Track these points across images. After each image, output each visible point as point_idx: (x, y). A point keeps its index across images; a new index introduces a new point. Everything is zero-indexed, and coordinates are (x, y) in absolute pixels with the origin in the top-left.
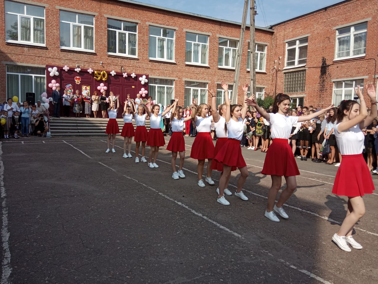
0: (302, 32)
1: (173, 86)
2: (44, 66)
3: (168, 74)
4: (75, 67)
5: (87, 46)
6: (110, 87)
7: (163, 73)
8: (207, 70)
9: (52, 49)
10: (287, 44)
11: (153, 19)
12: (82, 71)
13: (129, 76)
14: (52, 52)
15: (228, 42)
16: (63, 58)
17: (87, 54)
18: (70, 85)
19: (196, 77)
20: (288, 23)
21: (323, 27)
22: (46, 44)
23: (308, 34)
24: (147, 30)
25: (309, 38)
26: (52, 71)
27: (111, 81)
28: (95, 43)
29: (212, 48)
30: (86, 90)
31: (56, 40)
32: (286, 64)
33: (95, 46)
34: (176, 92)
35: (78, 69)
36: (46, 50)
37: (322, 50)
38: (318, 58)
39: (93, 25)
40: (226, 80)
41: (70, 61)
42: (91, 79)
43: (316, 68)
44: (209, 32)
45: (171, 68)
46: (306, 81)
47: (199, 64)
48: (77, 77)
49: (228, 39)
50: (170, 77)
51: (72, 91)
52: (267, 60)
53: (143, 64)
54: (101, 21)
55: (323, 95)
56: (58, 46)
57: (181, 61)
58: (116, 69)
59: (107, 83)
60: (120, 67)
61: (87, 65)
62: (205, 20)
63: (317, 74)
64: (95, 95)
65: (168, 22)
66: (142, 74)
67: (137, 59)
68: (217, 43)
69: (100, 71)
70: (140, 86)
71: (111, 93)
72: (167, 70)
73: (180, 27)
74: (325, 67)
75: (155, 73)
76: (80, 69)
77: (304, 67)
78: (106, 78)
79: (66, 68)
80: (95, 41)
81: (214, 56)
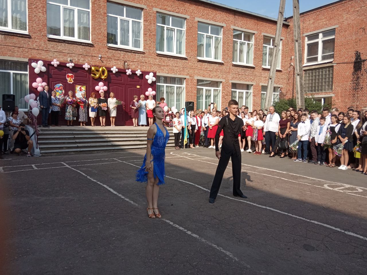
0: (327, 23)
1: (184, 86)
2: (26, 60)
3: (179, 71)
4: (67, 62)
5: (81, 36)
6: (111, 87)
7: (173, 70)
8: (221, 67)
9: (37, 37)
10: (306, 38)
11: (161, 4)
12: (76, 66)
13: (134, 73)
14: (37, 42)
15: (243, 34)
16: (51, 50)
17: (82, 45)
18: (61, 84)
19: (209, 75)
20: (308, 15)
21: (356, 16)
22: (29, 31)
23: (335, 25)
24: (154, 18)
25: (336, 30)
26: (37, 66)
27: (111, 79)
28: (92, 32)
29: (226, 41)
30: (81, 90)
31: (42, 26)
32: (305, 61)
33: (92, 36)
34: (187, 93)
35: (70, 63)
36: (28, 39)
37: (355, 43)
38: (350, 52)
39: (89, 9)
40: (241, 78)
41: (60, 53)
42: (86, 77)
43: (347, 63)
44: (223, 23)
45: (181, 64)
46: (334, 79)
47: (212, 59)
48: (69, 74)
49: (242, 31)
50: (180, 74)
51: (63, 92)
52: (282, 57)
53: (150, 59)
54: (99, 4)
55: (357, 94)
56: (44, 34)
57: (192, 56)
58: (118, 64)
59: (107, 82)
60: (122, 62)
61: (82, 59)
62: (219, 8)
63: (348, 71)
64: (92, 97)
65: (178, 8)
66: (148, 70)
67: (143, 53)
68: (231, 35)
69: (98, 66)
70: (146, 85)
71: (112, 94)
72: (177, 67)
73: (191, 15)
74: (359, 62)
75: (163, 70)
76: (73, 64)
77: (331, 62)
78: (105, 76)
79: (55, 63)
80: (92, 29)
81: (228, 50)
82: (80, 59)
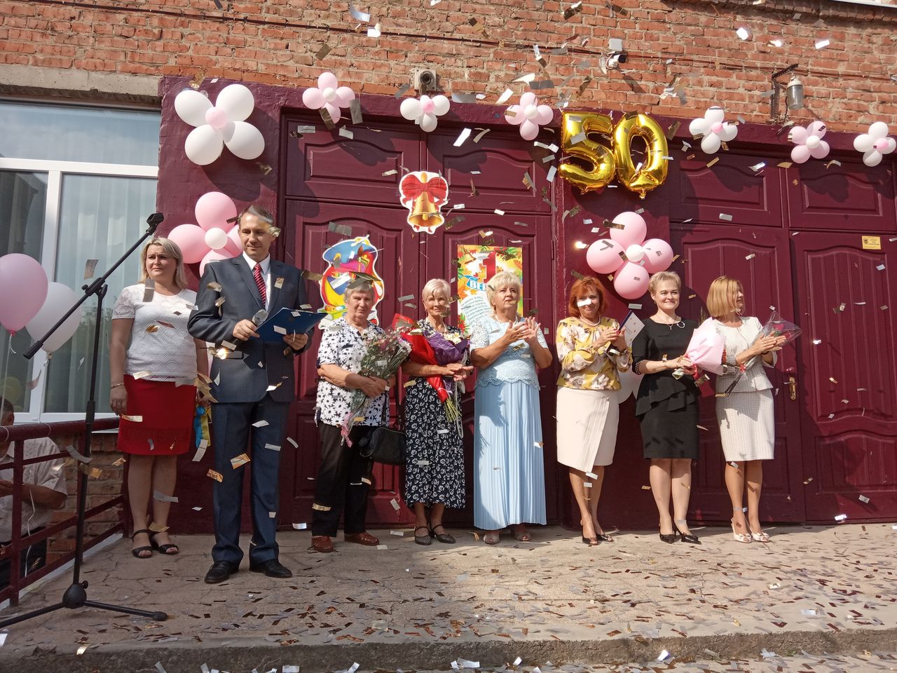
4: (403, 91)
6: (690, 249)
12: (464, 115)
13: (842, 150)
18: (364, 242)
26: (205, 116)
35: (423, 99)
48: (417, 174)
58: (732, 96)
64: (578, 315)
69: (602, 112)
78: (655, 174)
79: (327, 91)
82: (490, 69)
